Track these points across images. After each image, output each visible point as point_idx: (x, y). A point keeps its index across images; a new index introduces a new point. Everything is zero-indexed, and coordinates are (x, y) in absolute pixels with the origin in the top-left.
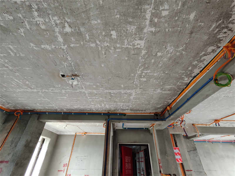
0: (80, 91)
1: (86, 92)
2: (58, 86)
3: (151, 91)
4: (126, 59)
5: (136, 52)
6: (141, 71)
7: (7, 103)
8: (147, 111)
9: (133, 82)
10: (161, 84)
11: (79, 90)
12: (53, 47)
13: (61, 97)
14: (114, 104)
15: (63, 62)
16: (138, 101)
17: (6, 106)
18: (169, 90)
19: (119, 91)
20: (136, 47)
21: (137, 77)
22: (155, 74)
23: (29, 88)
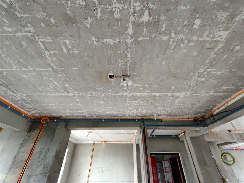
0: (122, 95)
1: (128, 95)
2: (100, 89)
3: (203, 93)
4: (195, 54)
5: (211, 45)
6: (205, 69)
7: (34, 110)
8: (185, 117)
9: (188, 83)
10: (219, 84)
11: (122, 93)
12: (117, 40)
13: (97, 102)
14: (152, 109)
15: (120, 60)
16: (181, 104)
17: (31, 113)
18: (224, 92)
19: (167, 93)
20: (215, 39)
21: (196, 76)
22: (219, 73)
23: (65, 92)
